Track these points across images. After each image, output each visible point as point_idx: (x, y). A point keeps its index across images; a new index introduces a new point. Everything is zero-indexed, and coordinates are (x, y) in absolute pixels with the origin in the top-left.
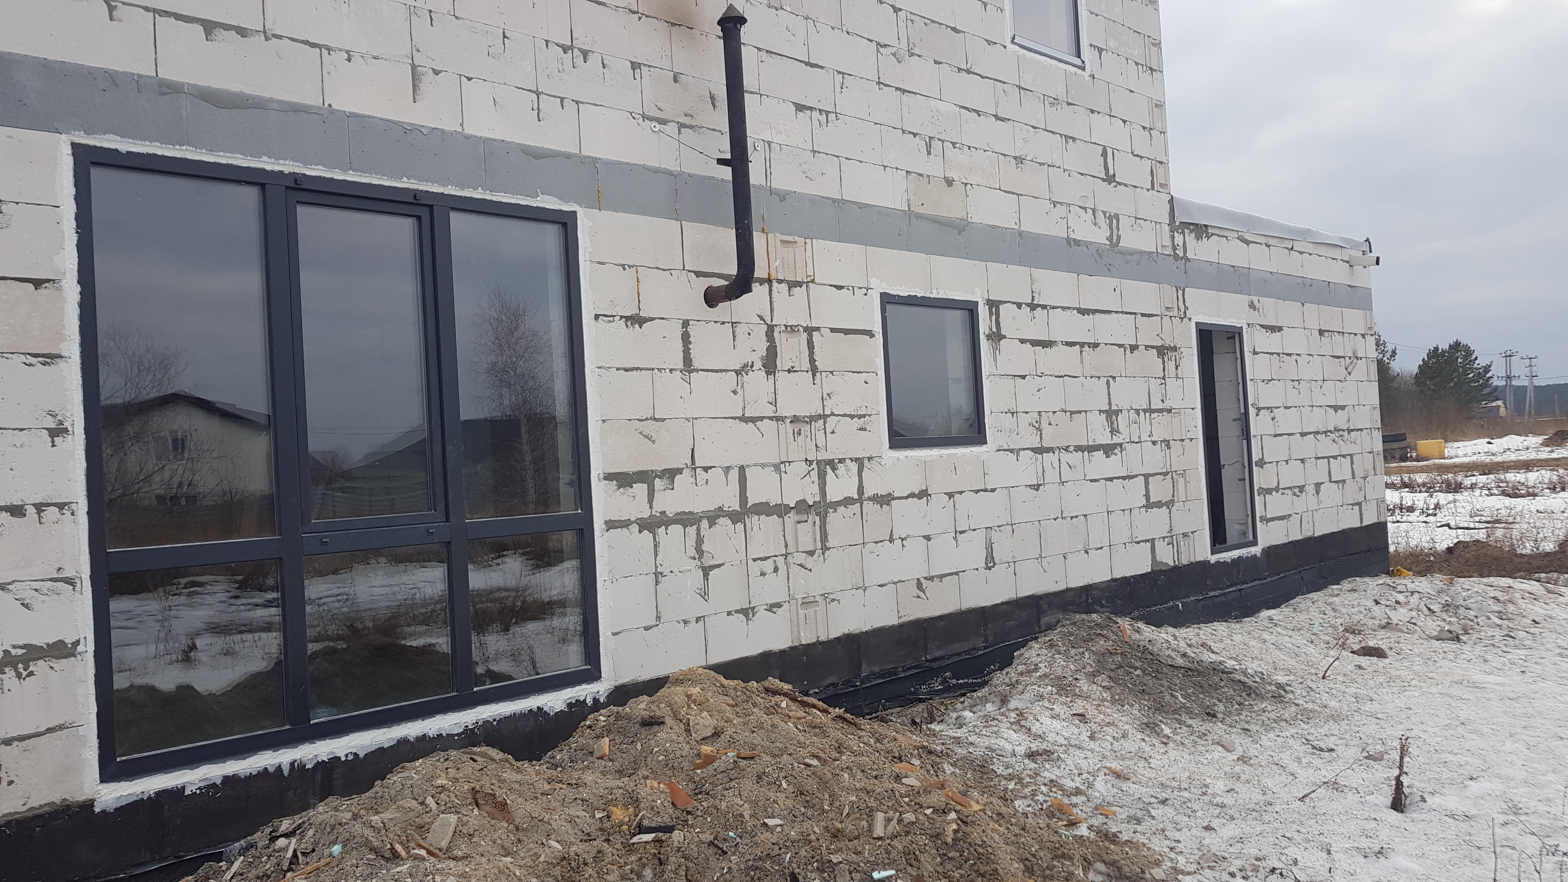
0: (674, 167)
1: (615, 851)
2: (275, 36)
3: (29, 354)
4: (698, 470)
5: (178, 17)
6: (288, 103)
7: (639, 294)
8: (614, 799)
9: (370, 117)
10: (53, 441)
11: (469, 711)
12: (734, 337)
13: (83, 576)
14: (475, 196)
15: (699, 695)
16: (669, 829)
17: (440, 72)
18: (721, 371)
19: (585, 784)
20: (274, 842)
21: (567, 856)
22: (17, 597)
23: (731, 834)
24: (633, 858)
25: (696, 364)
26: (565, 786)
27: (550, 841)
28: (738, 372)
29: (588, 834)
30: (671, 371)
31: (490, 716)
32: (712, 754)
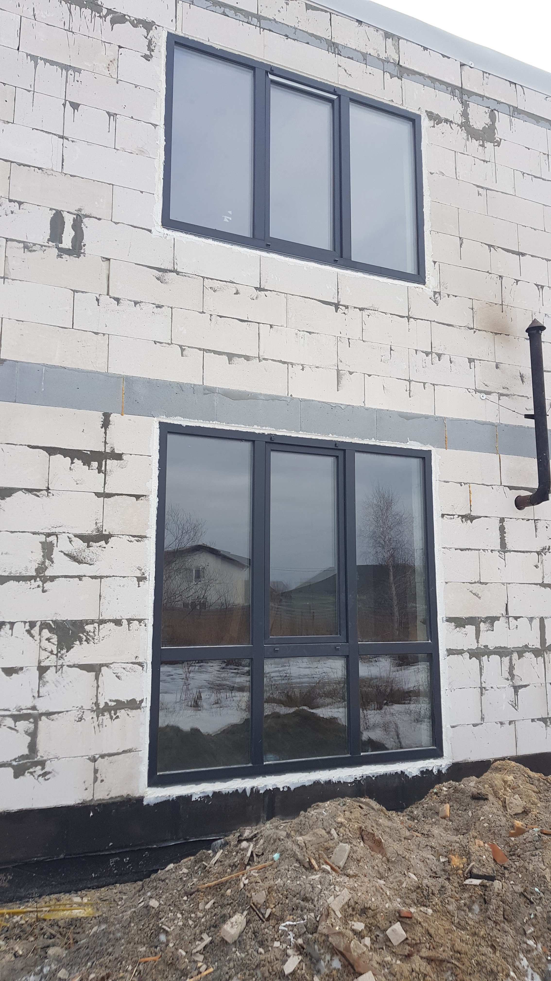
0: (495, 421)
1: (453, 889)
2: (264, 359)
3: (131, 536)
4: (510, 618)
5: (215, 352)
6: (270, 395)
7: (470, 501)
8: (453, 850)
9: (312, 401)
10: (139, 584)
11: (357, 768)
12: (536, 529)
13: (148, 661)
14: (370, 443)
15: (512, 782)
16: (492, 878)
17: (353, 373)
18: (527, 552)
19: (433, 836)
20: (240, 843)
21: (421, 886)
22: (114, 672)
23: (537, 889)
24: (466, 895)
25: (509, 547)
26: (419, 835)
27: (410, 873)
28: (538, 553)
29: (435, 873)
30: (492, 551)
31: (371, 773)
32: (522, 827)
